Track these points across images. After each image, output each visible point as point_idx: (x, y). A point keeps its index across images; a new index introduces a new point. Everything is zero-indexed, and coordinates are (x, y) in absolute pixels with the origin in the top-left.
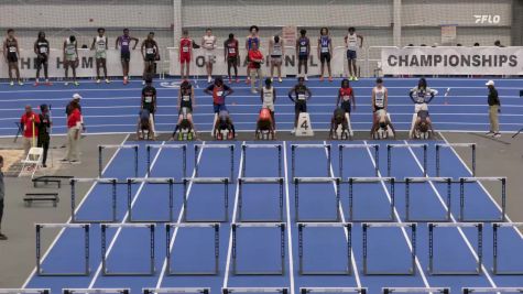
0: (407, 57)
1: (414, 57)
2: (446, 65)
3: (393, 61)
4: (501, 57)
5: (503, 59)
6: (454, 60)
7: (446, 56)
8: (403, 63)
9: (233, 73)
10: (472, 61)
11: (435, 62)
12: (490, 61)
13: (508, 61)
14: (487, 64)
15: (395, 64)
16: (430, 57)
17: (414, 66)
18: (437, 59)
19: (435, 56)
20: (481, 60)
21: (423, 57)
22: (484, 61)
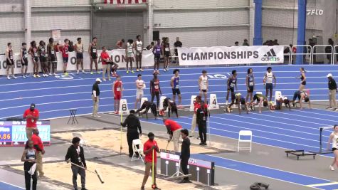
0: (192, 54)
1: (197, 54)
2: (215, 58)
3: (184, 57)
4: (248, 52)
5: (249, 54)
6: (220, 55)
7: (215, 53)
8: (190, 58)
9: (94, 68)
10: (231, 56)
11: (210, 56)
12: (242, 55)
13: (253, 55)
14: (240, 57)
15: (185, 59)
16: (206, 54)
17: (197, 60)
18: (211, 55)
19: (209, 53)
20: (236, 54)
21: (202, 54)
22: (238, 55)
